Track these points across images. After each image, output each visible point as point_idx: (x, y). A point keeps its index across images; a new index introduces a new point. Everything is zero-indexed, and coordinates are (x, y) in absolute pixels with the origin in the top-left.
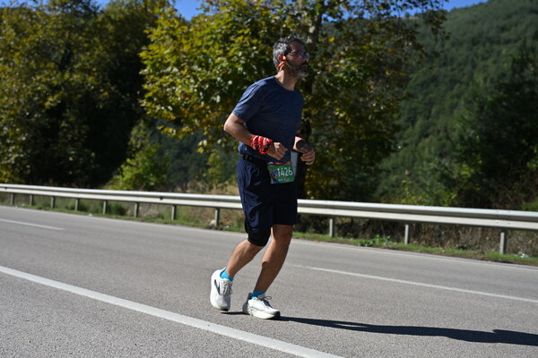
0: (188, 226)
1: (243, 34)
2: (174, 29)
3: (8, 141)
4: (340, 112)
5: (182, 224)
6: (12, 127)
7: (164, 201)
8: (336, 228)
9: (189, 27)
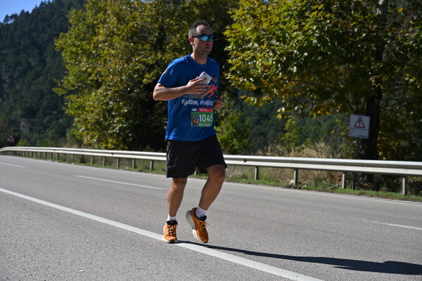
0: (270, 185)
1: (317, 9)
2: (254, 9)
3: (114, 114)
4: (410, 78)
5: (264, 184)
6: (116, 101)
7: (248, 163)
8: (408, 187)
9: (267, 7)
